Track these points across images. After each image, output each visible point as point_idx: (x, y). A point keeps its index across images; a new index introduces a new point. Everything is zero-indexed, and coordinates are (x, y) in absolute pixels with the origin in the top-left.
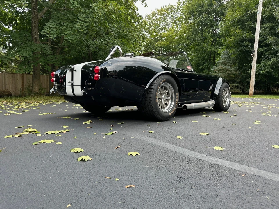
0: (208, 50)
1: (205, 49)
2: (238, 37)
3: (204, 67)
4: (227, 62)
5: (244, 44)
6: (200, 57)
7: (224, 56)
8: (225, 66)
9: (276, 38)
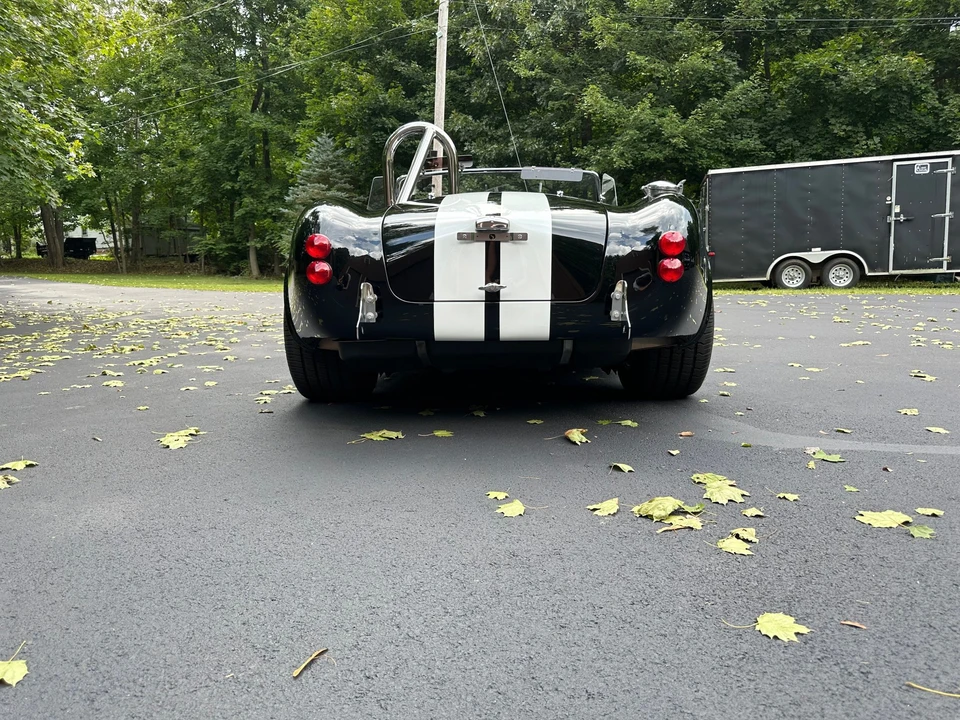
0: (253, 125)
1: (240, 120)
2: (367, 99)
3: (237, 186)
4: (335, 177)
5: (384, 123)
6: (218, 149)
7: (324, 157)
8: (328, 189)
9: (470, 118)
